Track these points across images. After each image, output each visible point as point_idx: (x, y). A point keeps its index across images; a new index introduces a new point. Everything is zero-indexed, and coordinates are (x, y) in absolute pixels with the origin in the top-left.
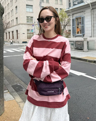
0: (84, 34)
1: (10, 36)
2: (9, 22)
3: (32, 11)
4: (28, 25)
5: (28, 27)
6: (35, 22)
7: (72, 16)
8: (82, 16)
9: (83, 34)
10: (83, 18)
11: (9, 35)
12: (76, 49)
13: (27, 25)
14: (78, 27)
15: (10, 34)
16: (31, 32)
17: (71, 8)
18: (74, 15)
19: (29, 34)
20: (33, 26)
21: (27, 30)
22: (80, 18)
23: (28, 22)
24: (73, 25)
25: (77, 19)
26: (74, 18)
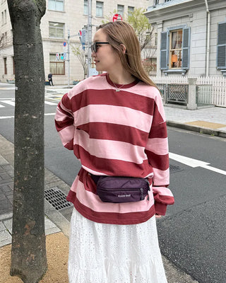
0: (187, 68)
1: (7, 66)
2: (6, 33)
3: (62, 10)
4: (52, 43)
5: (52, 47)
6: (69, 37)
7: (161, 26)
8: (185, 28)
9: (184, 68)
10: (187, 31)
11: (5, 65)
12: (169, 103)
13: (49, 43)
14: (173, 53)
15: (7, 63)
16: (60, 61)
17: (159, 7)
18: (166, 24)
19: (54, 65)
20: (65, 45)
21: (50, 54)
22: (181, 32)
23: (51, 35)
24: (163, 47)
25: (173, 32)
26: (166, 30)
